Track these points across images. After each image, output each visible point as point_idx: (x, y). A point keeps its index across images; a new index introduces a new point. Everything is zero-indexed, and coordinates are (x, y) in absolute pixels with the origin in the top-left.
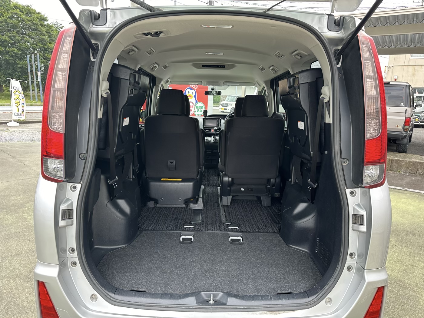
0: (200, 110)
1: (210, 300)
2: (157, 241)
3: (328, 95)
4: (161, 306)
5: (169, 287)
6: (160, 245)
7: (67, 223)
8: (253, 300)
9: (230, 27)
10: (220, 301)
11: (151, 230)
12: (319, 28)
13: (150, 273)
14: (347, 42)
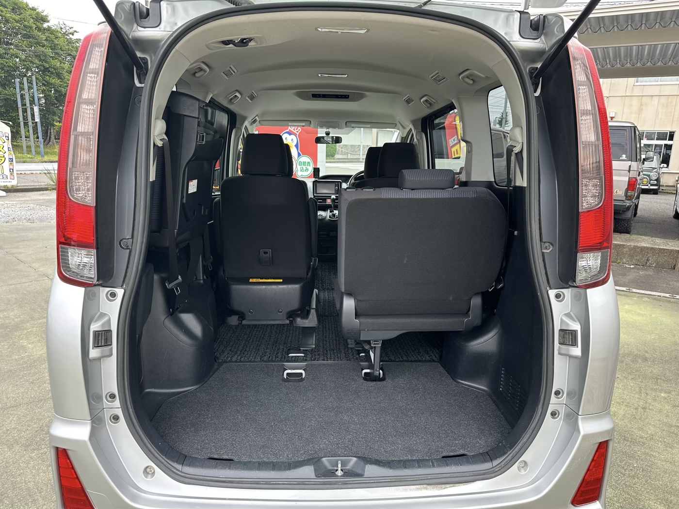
0: (304, 169)
1: (337, 470)
2: (247, 379)
3: (520, 141)
4: (259, 482)
5: (271, 451)
6: (252, 386)
7: (102, 352)
8: (405, 468)
9: (363, 32)
10: (352, 471)
11: (236, 362)
12: (506, 34)
13: (237, 430)
14: (551, 55)
